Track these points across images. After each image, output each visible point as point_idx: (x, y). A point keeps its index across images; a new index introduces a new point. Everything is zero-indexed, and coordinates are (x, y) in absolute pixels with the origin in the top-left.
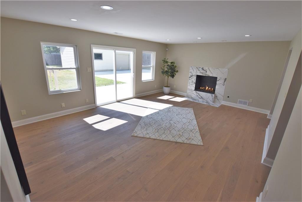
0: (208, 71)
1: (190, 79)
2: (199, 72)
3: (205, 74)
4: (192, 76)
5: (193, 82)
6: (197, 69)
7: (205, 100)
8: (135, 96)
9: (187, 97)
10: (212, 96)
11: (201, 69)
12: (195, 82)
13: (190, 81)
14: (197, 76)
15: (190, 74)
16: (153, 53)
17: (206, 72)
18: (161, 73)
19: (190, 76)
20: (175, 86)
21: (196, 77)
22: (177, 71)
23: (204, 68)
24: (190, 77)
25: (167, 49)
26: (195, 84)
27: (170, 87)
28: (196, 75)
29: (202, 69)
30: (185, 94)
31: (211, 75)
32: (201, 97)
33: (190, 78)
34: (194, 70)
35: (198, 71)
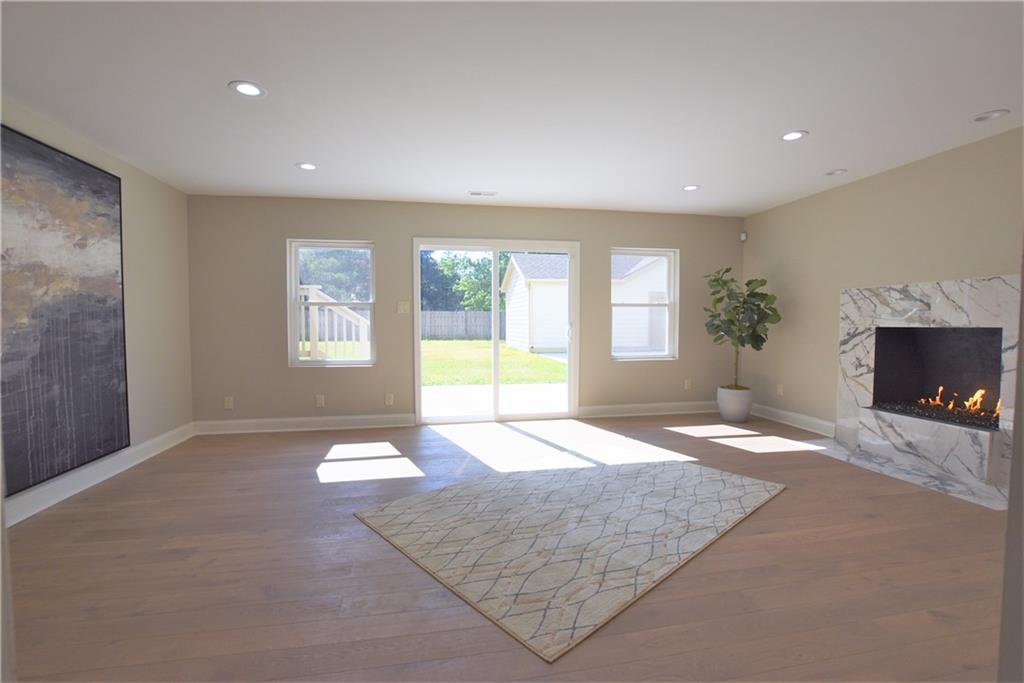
0: (937, 301)
1: (844, 352)
2: (889, 310)
3: (921, 320)
4: (854, 335)
5: (861, 366)
6: (877, 295)
7: (931, 465)
8: (575, 410)
9: (838, 440)
10: (975, 438)
11: (897, 295)
12: (872, 366)
13: (848, 361)
14: (879, 330)
15: (843, 329)
16: (672, 254)
17: (928, 306)
18: (705, 328)
19: (842, 336)
20: (780, 390)
21: (874, 336)
22: (777, 318)
23: (911, 289)
24: (845, 342)
25: (743, 237)
26: (872, 376)
27: (747, 389)
28: (874, 328)
29: (900, 292)
30: (826, 426)
31: (957, 320)
32: (909, 444)
33: (843, 348)
34: (860, 303)
35: (881, 308)
